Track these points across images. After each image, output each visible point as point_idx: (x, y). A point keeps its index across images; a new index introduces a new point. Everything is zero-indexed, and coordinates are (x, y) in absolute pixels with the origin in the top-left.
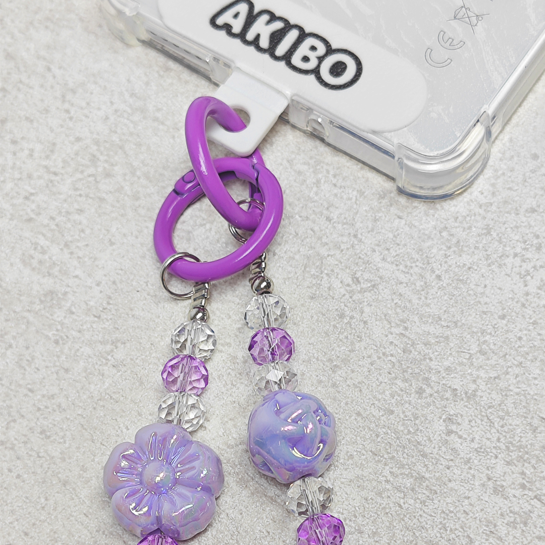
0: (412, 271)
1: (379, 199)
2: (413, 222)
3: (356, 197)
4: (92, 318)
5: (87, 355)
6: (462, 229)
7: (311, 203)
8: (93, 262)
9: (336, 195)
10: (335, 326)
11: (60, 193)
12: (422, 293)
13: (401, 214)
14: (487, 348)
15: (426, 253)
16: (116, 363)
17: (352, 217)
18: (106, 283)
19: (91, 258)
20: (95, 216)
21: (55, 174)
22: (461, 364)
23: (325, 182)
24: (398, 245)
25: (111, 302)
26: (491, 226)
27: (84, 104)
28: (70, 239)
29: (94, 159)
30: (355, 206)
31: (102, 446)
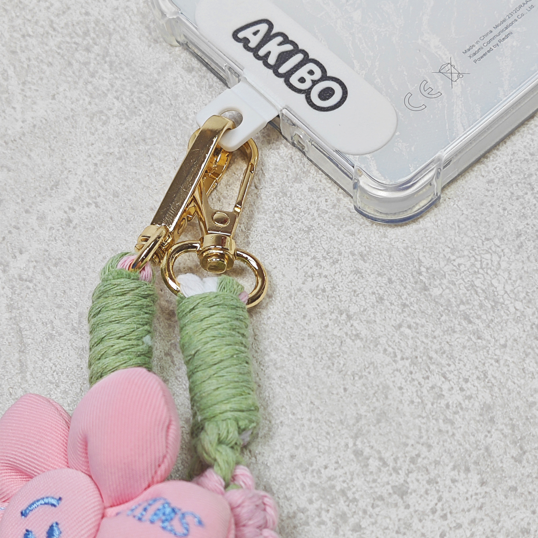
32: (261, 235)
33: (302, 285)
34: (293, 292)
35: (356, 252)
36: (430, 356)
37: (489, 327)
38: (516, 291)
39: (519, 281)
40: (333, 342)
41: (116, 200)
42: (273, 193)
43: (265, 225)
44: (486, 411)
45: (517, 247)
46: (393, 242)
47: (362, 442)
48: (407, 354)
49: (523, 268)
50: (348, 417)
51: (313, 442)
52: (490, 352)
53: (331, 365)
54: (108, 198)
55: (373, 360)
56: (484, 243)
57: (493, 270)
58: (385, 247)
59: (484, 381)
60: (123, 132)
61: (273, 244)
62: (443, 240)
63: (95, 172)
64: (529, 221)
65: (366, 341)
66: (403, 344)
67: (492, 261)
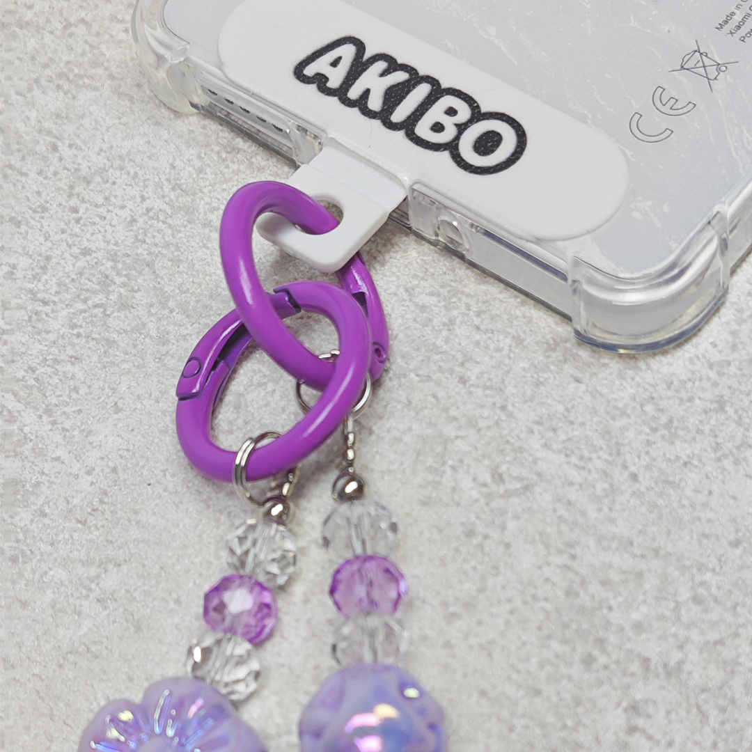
0: (590, 466)
1: (547, 351)
2: (599, 388)
3: (510, 346)
4: (74, 524)
5: (58, 582)
6: (677, 401)
7: (437, 354)
8: (86, 436)
9: (477, 343)
10: (457, 550)
11: (48, 332)
12: (606, 501)
13: (580, 375)
14: (705, 593)
15: (617, 437)
16: (102, 596)
17: (500, 377)
18: (102, 471)
19: (83, 430)
20: (97, 367)
21: (45, 303)
22: (661, 618)
23: (462, 322)
24: (572, 423)
25: (106, 500)
26: (726, 398)
27: (100, 200)
28: (55, 401)
29: (106, 282)
30: (507, 361)
31: (65, 727)
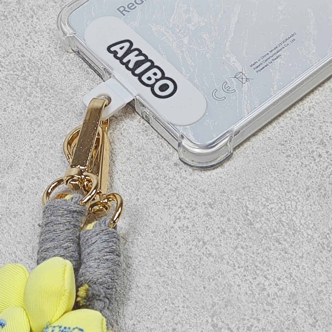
32: (146, 194)
33: (174, 225)
34: (168, 229)
35: (206, 203)
36: (256, 265)
37: (292, 246)
38: (307, 223)
39: (309, 217)
40: (195, 259)
41: (50, 174)
42: (151, 167)
43: (147, 188)
44: (293, 297)
45: (307, 196)
46: (229, 196)
47: (216, 319)
48: (241, 264)
49: (311, 209)
50: (207, 304)
51: (186, 320)
52: (293, 262)
53: (195, 273)
54: (45, 173)
55: (220, 269)
56: (287, 195)
57: (293, 211)
58: (224, 199)
59: (290, 279)
60: (52, 131)
61: (154, 200)
62: (261, 193)
63: (36, 157)
64: (313, 180)
65: (216, 258)
66: (239, 259)
67: (292, 205)
